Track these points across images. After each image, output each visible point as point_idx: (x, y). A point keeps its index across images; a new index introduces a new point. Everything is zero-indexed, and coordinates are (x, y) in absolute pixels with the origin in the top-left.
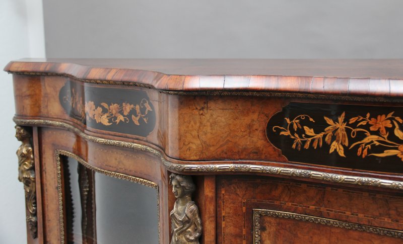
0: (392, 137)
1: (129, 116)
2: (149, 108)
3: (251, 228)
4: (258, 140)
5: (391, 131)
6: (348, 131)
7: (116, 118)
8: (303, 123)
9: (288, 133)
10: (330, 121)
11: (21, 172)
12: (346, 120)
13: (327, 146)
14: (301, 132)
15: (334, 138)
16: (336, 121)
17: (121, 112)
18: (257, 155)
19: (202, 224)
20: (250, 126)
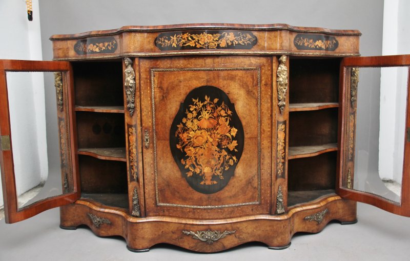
0: (188, 40)
1: (107, 47)
2: (114, 42)
3: (150, 76)
4: (152, 46)
5: (187, 38)
6: (177, 39)
7: (102, 48)
8: (165, 39)
9: (160, 43)
10: (172, 37)
11: (56, 81)
12: (176, 36)
13: (171, 45)
14: (164, 42)
15: (173, 42)
16: (174, 37)
17: (104, 46)
18: (152, 51)
19: (135, 74)
20: (149, 42)
